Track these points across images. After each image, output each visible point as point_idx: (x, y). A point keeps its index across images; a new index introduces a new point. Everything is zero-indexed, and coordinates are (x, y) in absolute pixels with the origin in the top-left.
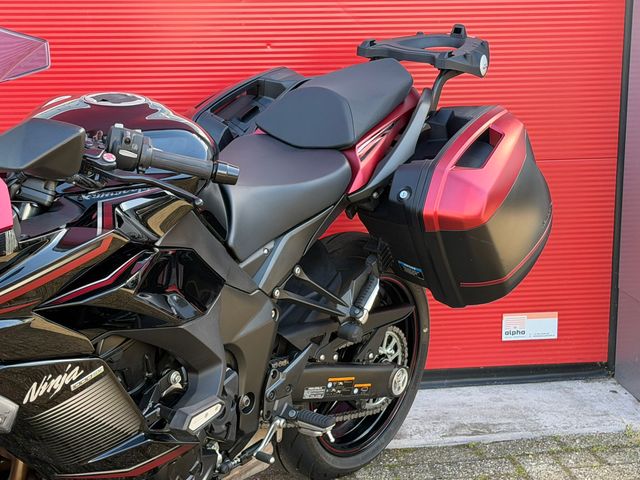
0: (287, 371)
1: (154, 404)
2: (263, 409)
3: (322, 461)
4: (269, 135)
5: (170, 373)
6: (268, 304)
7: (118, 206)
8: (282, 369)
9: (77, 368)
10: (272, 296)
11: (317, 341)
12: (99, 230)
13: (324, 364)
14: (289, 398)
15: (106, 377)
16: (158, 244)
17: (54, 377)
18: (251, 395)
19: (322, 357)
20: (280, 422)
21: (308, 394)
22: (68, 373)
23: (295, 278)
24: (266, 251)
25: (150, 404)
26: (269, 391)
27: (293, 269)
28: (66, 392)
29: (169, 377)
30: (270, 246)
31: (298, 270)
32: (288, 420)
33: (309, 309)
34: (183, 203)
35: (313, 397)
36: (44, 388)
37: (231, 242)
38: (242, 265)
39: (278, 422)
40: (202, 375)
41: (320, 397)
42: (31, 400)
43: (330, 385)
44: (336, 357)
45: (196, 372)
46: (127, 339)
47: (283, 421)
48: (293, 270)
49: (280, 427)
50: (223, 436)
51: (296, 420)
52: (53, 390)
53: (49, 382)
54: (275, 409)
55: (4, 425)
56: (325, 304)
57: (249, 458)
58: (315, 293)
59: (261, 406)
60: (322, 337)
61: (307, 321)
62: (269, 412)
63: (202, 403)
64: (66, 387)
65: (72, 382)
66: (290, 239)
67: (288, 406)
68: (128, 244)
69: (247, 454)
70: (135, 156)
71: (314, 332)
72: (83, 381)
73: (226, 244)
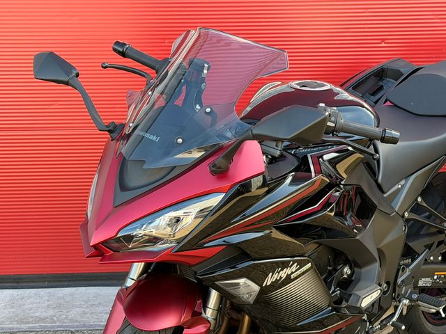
0: (411, 267)
1: (335, 288)
2: (395, 292)
3: (425, 328)
4: (396, 106)
5: (343, 268)
6: (401, 222)
7: (321, 157)
8: (408, 266)
9: (296, 264)
10: (403, 216)
11: (429, 247)
12: (313, 174)
13: (432, 263)
14: (412, 286)
15: (312, 270)
16: (343, 183)
17: (282, 270)
18: (388, 283)
19: (432, 258)
20: (406, 302)
21: (421, 283)
22: (291, 267)
23: (418, 204)
24: (400, 186)
25: (333, 288)
26: (399, 281)
27: (417, 198)
28: (288, 280)
29: (343, 270)
30: (403, 182)
31: (419, 199)
32: (411, 300)
33: (423, 225)
34: (358, 155)
35: (424, 285)
36: (276, 276)
37: (380, 180)
38: (385, 195)
39: (405, 301)
40: (364, 270)
41: (429, 285)
42: (268, 284)
43: (435, 277)
44: (440, 258)
45: (360, 267)
46: (320, 245)
47: (408, 301)
48: (416, 200)
49: (405, 305)
50: (370, 310)
51: (417, 300)
52: (281, 278)
53: (279, 272)
54: (403, 293)
55: (250, 300)
56: (434, 221)
57: (386, 325)
58: (428, 213)
59: (394, 291)
60: (432, 244)
61: (421, 233)
62: (399, 295)
63: (368, 289)
64: (288, 276)
65: (292, 273)
66: (416, 178)
67: (411, 291)
68: (329, 183)
69: (384, 323)
70: (334, 125)
71: (427, 241)
72: (299, 272)
73: (376, 181)
